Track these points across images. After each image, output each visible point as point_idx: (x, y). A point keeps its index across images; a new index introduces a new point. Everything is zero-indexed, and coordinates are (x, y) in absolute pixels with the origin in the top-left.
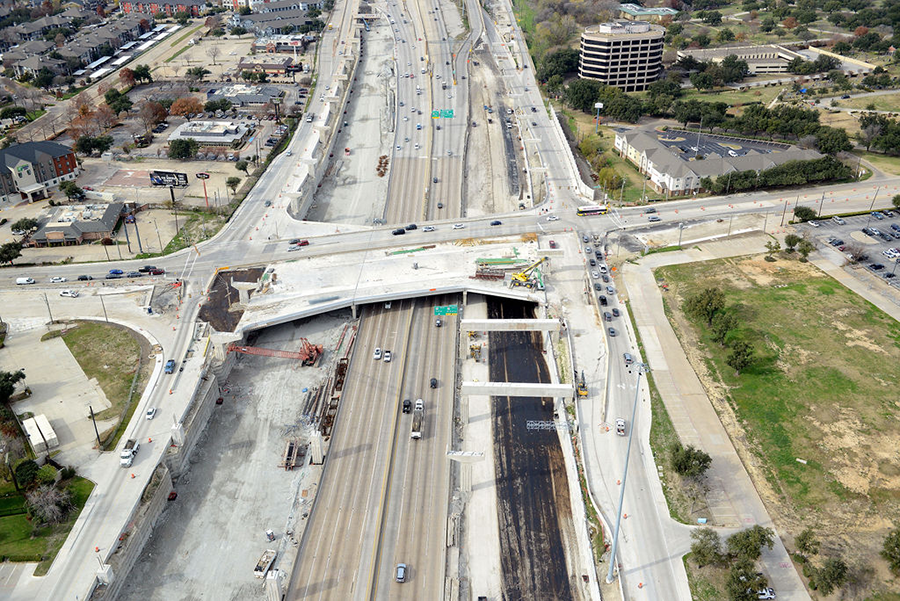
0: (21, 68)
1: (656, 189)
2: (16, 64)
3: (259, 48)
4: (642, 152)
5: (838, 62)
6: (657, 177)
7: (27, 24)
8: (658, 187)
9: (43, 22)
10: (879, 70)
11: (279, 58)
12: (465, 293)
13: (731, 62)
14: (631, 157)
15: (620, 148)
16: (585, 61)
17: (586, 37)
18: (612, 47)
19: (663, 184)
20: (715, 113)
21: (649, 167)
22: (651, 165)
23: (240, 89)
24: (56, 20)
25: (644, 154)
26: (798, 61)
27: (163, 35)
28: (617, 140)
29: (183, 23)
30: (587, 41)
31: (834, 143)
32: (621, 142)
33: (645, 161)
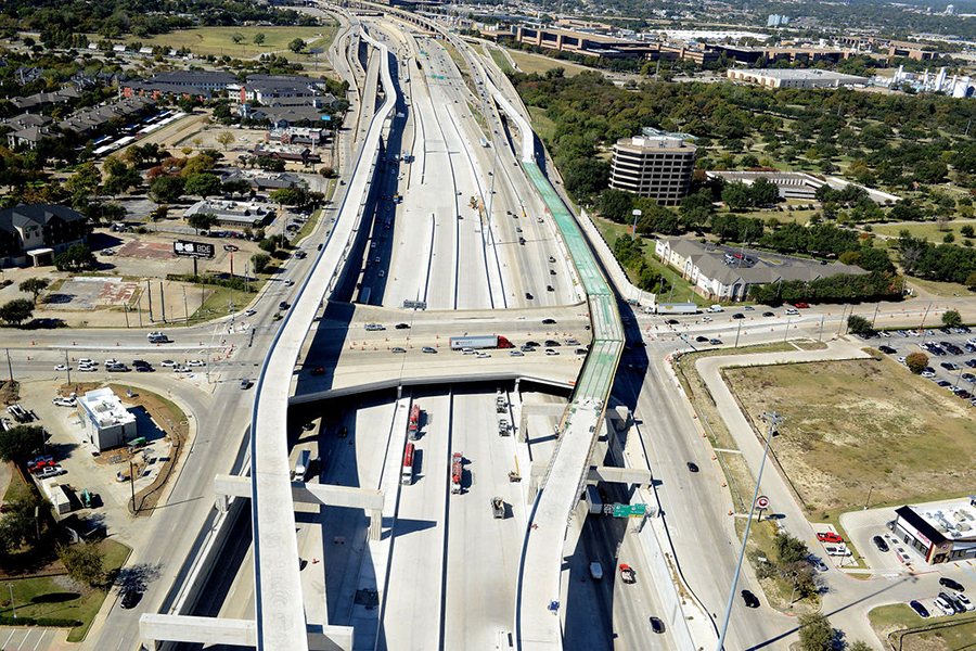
0: (16, 139)
1: (702, 295)
2: (12, 134)
3: (273, 139)
4: (686, 257)
5: (866, 193)
6: (703, 283)
7: (20, 98)
8: (705, 292)
9: (38, 98)
10: (907, 202)
11: (298, 150)
12: (517, 381)
13: (761, 184)
14: (674, 263)
15: (662, 254)
16: (617, 172)
17: (618, 148)
18: (645, 160)
19: (711, 289)
20: (753, 228)
21: (694, 272)
22: (696, 271)
23: (258, 173)
24: (51, 97)
25: (689, 259)
26: (826, 188)
27: (167, 120)
28: (658, 246)
29: (189, 111)
30: (620, 152)
31: (877, 262)
32: (663, 248)
33: (690, 267)
